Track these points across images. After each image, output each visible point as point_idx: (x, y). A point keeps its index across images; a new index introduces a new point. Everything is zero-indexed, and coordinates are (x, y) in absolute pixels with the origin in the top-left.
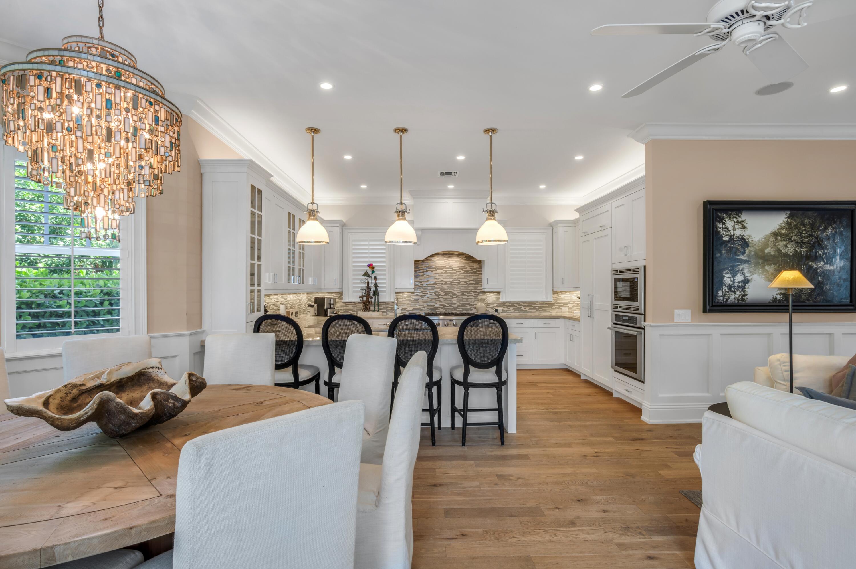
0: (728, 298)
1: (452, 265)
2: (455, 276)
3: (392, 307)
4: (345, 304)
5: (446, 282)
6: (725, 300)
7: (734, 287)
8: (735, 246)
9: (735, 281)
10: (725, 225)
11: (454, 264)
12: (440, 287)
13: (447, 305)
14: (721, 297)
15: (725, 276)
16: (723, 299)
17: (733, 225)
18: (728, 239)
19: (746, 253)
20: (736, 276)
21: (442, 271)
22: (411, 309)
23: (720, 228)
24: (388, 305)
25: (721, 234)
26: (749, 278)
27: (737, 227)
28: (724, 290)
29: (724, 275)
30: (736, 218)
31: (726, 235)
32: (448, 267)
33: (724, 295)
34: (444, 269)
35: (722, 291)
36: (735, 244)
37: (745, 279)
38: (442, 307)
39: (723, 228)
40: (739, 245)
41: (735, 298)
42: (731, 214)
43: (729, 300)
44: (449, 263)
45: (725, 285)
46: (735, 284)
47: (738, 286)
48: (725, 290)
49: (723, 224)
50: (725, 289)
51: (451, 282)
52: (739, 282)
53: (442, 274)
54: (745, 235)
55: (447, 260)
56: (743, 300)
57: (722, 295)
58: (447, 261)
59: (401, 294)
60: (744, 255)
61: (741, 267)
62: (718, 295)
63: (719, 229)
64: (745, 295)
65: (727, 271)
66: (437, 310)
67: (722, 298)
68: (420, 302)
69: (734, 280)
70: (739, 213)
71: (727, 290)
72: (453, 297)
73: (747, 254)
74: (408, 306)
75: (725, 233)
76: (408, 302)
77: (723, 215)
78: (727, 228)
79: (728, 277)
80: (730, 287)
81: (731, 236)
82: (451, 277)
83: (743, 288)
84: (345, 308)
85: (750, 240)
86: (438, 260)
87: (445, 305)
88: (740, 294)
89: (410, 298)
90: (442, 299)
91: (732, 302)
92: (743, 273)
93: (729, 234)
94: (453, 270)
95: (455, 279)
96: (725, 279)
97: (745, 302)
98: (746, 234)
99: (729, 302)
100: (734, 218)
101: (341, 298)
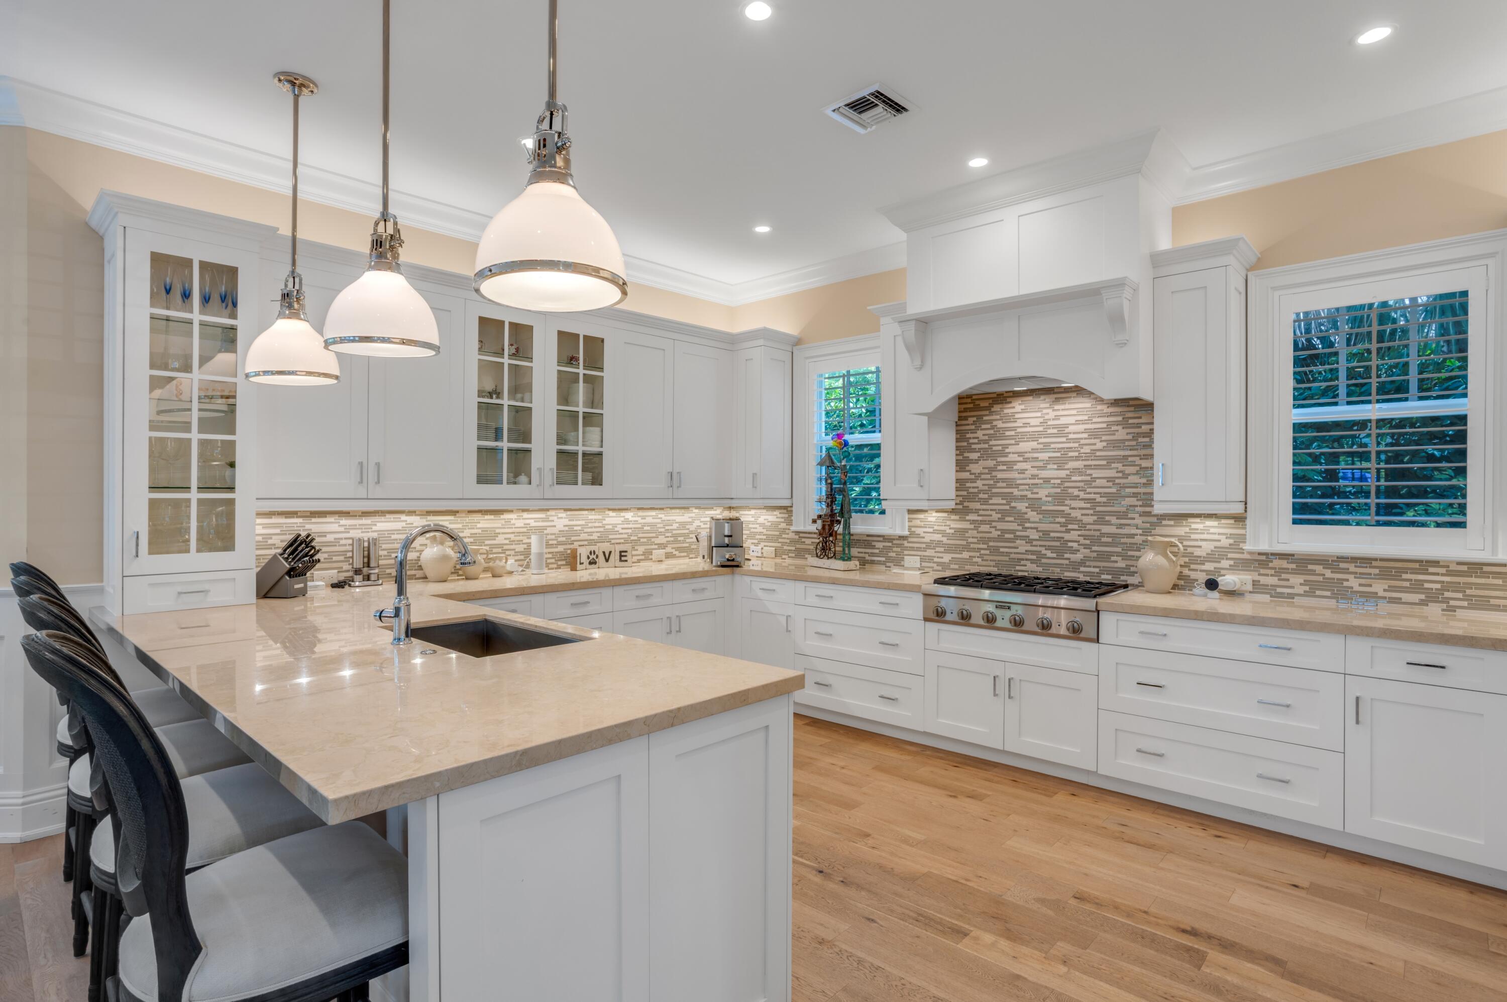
1: (1066, 426)
2: (1077, 459)
3: (899, 549)
4: (797, 537)
5: (1047, 480)
11: (1072, 420)
12: (1030, 496)
13: (1049, 554)
21: (1034, 445)
22: (947, 558)
24: (890, 544)
32: (1055, 431)
34: (1041, 440)
38: (1034, 557)
44: (1057, 418)
51: (1063, 480)
53: (1035, 455)
55: (1050, 411)
58: (1051, 414)
59: (921, 516)
66: (1018, 568)
68: (970, 540)
72: (1070, 527)
74: (938, 549)
76: (937, 537)
82: (1060, 463)
84: (798, 546)
86: (1023, 411)
87: (1044, 552)
89: (943, 528)
90: (1034, 535)
94: (1069, 441)
95: (1076, 471)
101: (789, 522)
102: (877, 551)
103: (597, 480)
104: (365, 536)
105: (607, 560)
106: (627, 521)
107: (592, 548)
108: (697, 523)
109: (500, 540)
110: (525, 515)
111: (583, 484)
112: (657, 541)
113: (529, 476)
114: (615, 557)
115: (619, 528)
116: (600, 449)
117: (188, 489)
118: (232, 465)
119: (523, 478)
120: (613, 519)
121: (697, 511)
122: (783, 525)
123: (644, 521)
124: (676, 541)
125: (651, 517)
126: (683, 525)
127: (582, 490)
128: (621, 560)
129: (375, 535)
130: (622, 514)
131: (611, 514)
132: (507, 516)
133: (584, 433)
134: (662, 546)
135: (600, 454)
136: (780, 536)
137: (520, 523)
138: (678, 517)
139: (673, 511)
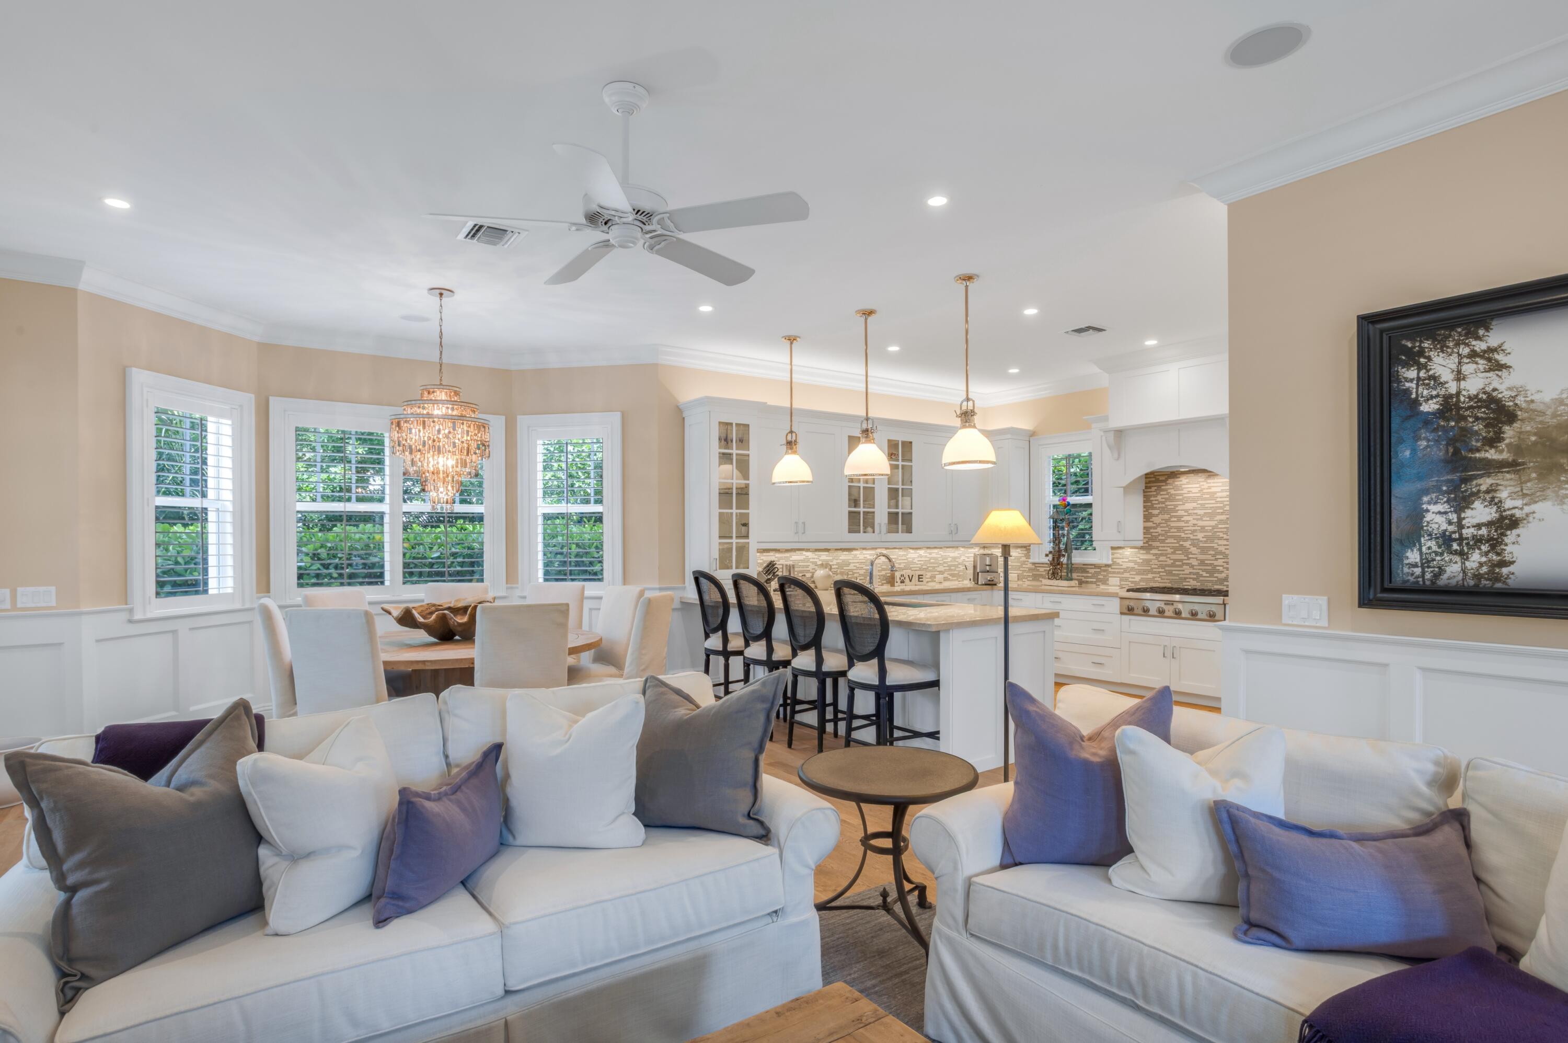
0: (1441, 570)
1: (1215, 493)
2: (1222, 514)
3: (1105, 573)
4: (1033, 567)
5: (1203, 527)
6: (1428, 576)
7: (1461, 539)
8: (1463, 424)
9: (1464, 522)
10: (1428, 371)
11: (1218, 489)
12: (1192, 537)
13: (1204, 574)
14: (1415, 566)
15: (1428, 511)
16: (1423, 573)
17: (1454, 367)
18: (1437, 407)
19: (1507, 441)
20: (1468, 508)
21: (1194, 505)
22: (1137, 578)
23: (1411, 380)
24: (1099, 570)
25: (1414, 396)
26: (1518, 514)
27: (1468, 368)
28: (1424, 549)
29: (1425, 506)
30: (1467, 345)
31: (1432, 397)
32: (1208, 496)
33: (1426, 563)
34: (1199, 502)
35: (1420, 550)
36: (1464, 418)
37: (1502, 518)
38: (1195, 576)
39: (1419, 378)
40: (1477, 419)
41: (1464, 571)
42: (1450, 336)
43: (1445, 577)
44: (1209, 488)
45: (1430, 535)
46: (1464, 531)
47: (1474, 536)
48: (1429, 548)
49: (1420, 367)
50: (1429, 545)
51: (1214, 527)
52: (1479, 526)
53: (1195, 511)
54: (1502, 388)
55: (1205, 483)
56: (1498, 578)
57: (1418, 560)
58: (1206, 485)
59: (1120, 551)
60: (1496, 447)
61: (1485, 483)
62: (1406, 562)
63: (1408, 385)
64: (1504, 563)
65: (1434, 496)
66: (1184, 583)
67: (1418, 571)
68: (1153, 566)
69: (1460, 520)
70: (1478, 328)
71: (1435, 548)
72: (1218, 557)
73: (1508, 445)
74: (1132, 573)
75: (1425, 392)
76: (1131, 565)
77: (1421, 342)
78: (1434, 378)
79: (1440, 513)
80: (1446, 540)
81: (1447, 398)
82: (1211, 516)
83: (1495, 544)
84: (1034, 573)
85: (1520, 400)
86: (1188, 483)
87: (1201, 573)
88: (1484, 559)
89: (1135, 559)
90: (1195, 562)
91: (1453, 582)
92: (1493, 498)
93: (1442, 392)
94: (1217, 502)
95: (1221, 522)
96: (1429, 517)
97: (1504, 582)
98: (1503, 385)
99: (1443, 581)
100: (1457, 344)
101: (1027, 556)
102: (1090, 575)
103: (909, 530)
104: (789, 563)
105: (911, 581)
106: (921, 556)
107: (902, 573)
108: (963, 558)
109: (851, 567)
110: (865, 552)
111: (902, 532)
112: (939, 569)
113: (873, 527)
114: (915, 579)
115: (915, 561)
116: (910, 511)
117: (731, 537)
118: (746, 525)
119: (869, 529)
120: (912, 555)
121: (963, 549)
122: (1024, 559)
123: (930, 556)
124: (950, 570)
125: (935, 553)
126: (954, 559)
127: (901, 536)
128: (919, 581)
129: (791, 563)
130: (918, 551)
131: (911, 551)
132: (854, 552)
133: (902, 500)
134: (941, 573)
135: (911, 514)
136: (1021, 566)
137: (861, 557)
138: (952, 554)
139: (948, 549)
